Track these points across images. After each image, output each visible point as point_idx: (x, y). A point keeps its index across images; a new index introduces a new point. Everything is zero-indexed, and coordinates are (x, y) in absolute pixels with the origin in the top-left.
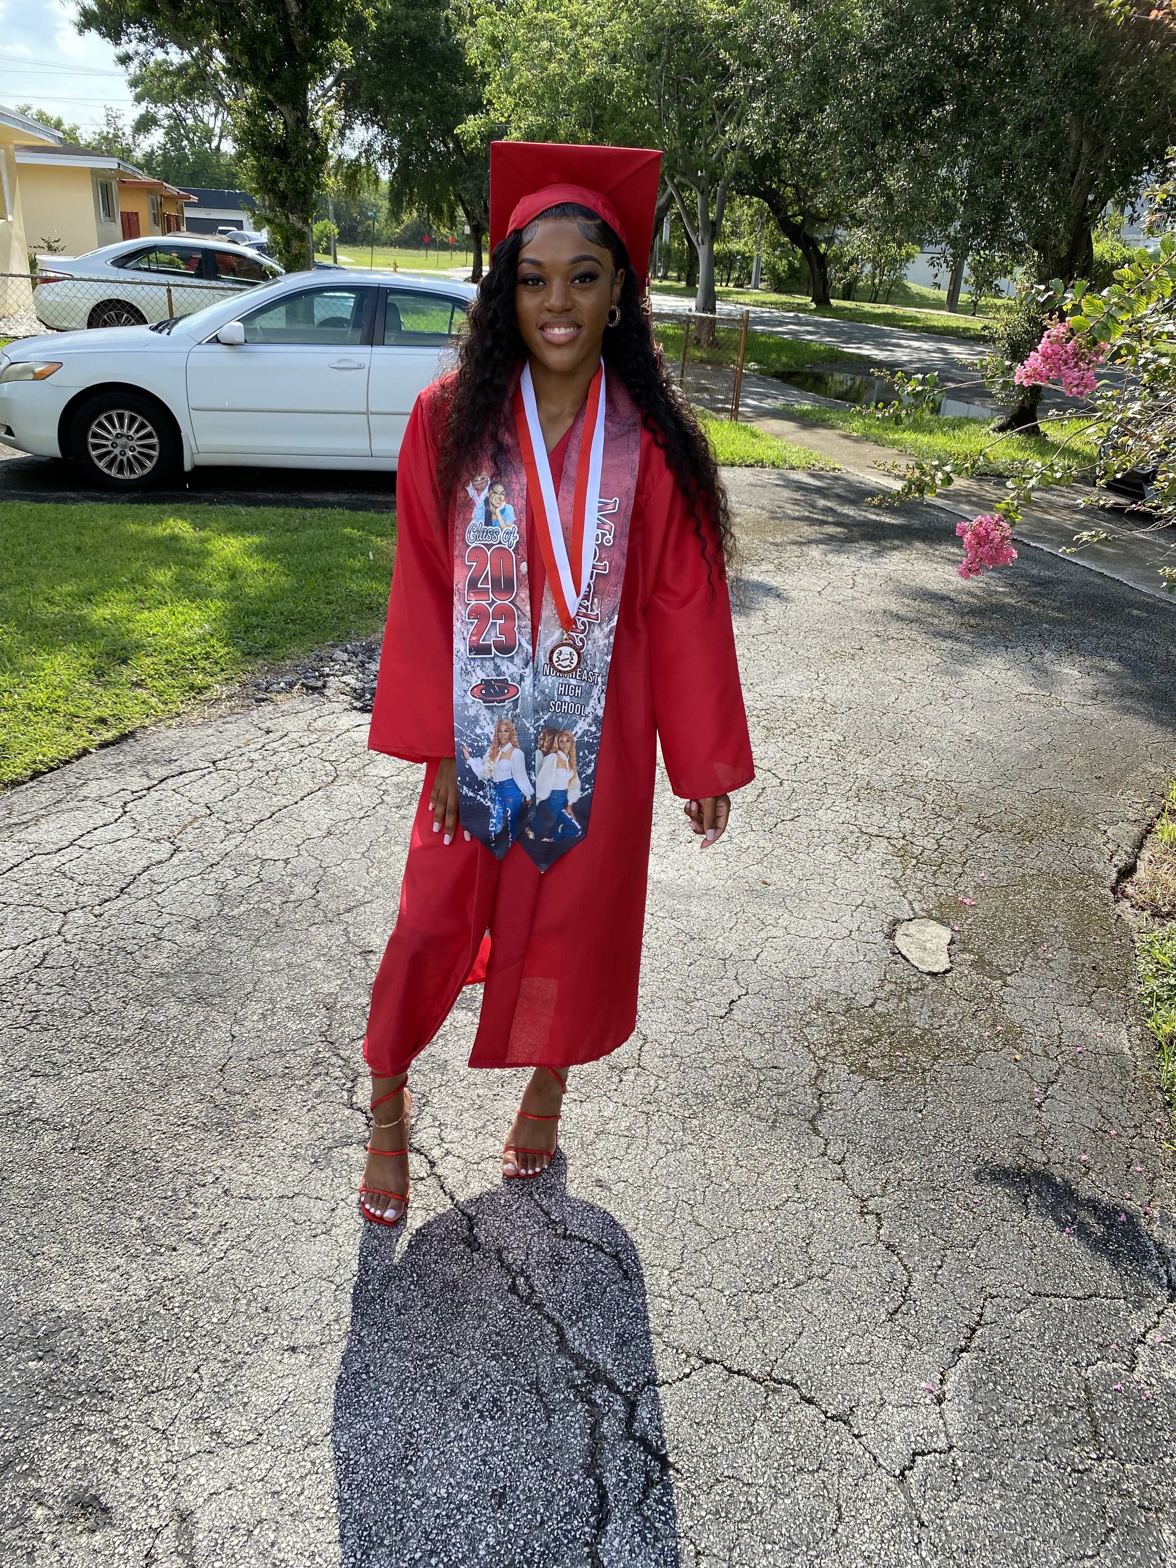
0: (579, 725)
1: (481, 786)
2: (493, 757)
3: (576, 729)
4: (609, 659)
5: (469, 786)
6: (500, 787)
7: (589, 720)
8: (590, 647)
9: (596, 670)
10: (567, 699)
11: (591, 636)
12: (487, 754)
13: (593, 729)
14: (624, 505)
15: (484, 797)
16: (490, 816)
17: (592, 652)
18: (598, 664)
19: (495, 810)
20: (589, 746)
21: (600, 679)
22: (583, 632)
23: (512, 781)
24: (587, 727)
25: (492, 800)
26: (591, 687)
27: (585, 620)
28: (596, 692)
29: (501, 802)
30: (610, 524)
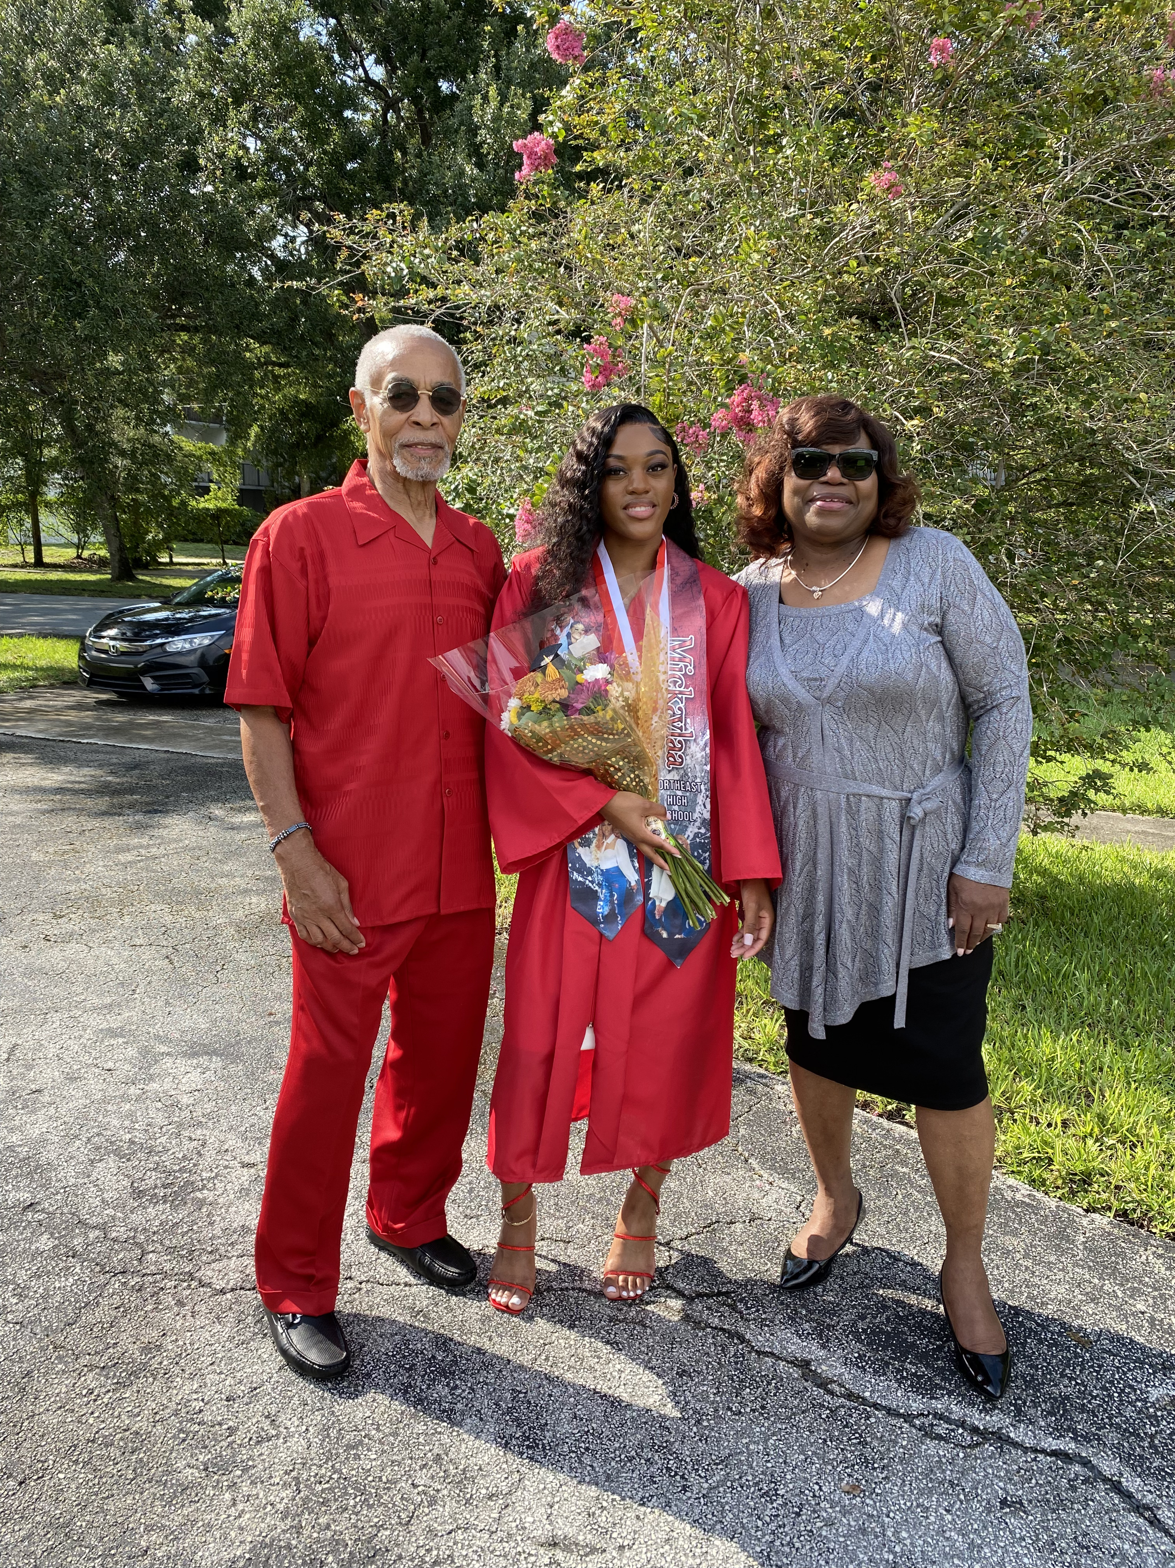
0: (690, 829)
1: (590, 872)
2: (599, 847)
3: (688, 833)
4: (708, 768)
5: (579, 872)
6: (606, 874)
7: (698, 824)
8: (689, 761)
9: (698, 780)
10: (676, 808)
11: (689, 751)
12: (594, 845)
13: (703, 831)
14: (699, 640)
15: (592, 882)
16: (598, 898)
17: (692, 766)
18: (698, 774)
19: (603, 893)
20: (702, 846)
21: (703, 787)
22: (680, 749)
23: (617, 869)
24: (696, 830)
25: (599, 885)
26: (696, 795)
27: (681, 739)
28: (700, 799)
29: (607, 887)
30: (689, 658)
